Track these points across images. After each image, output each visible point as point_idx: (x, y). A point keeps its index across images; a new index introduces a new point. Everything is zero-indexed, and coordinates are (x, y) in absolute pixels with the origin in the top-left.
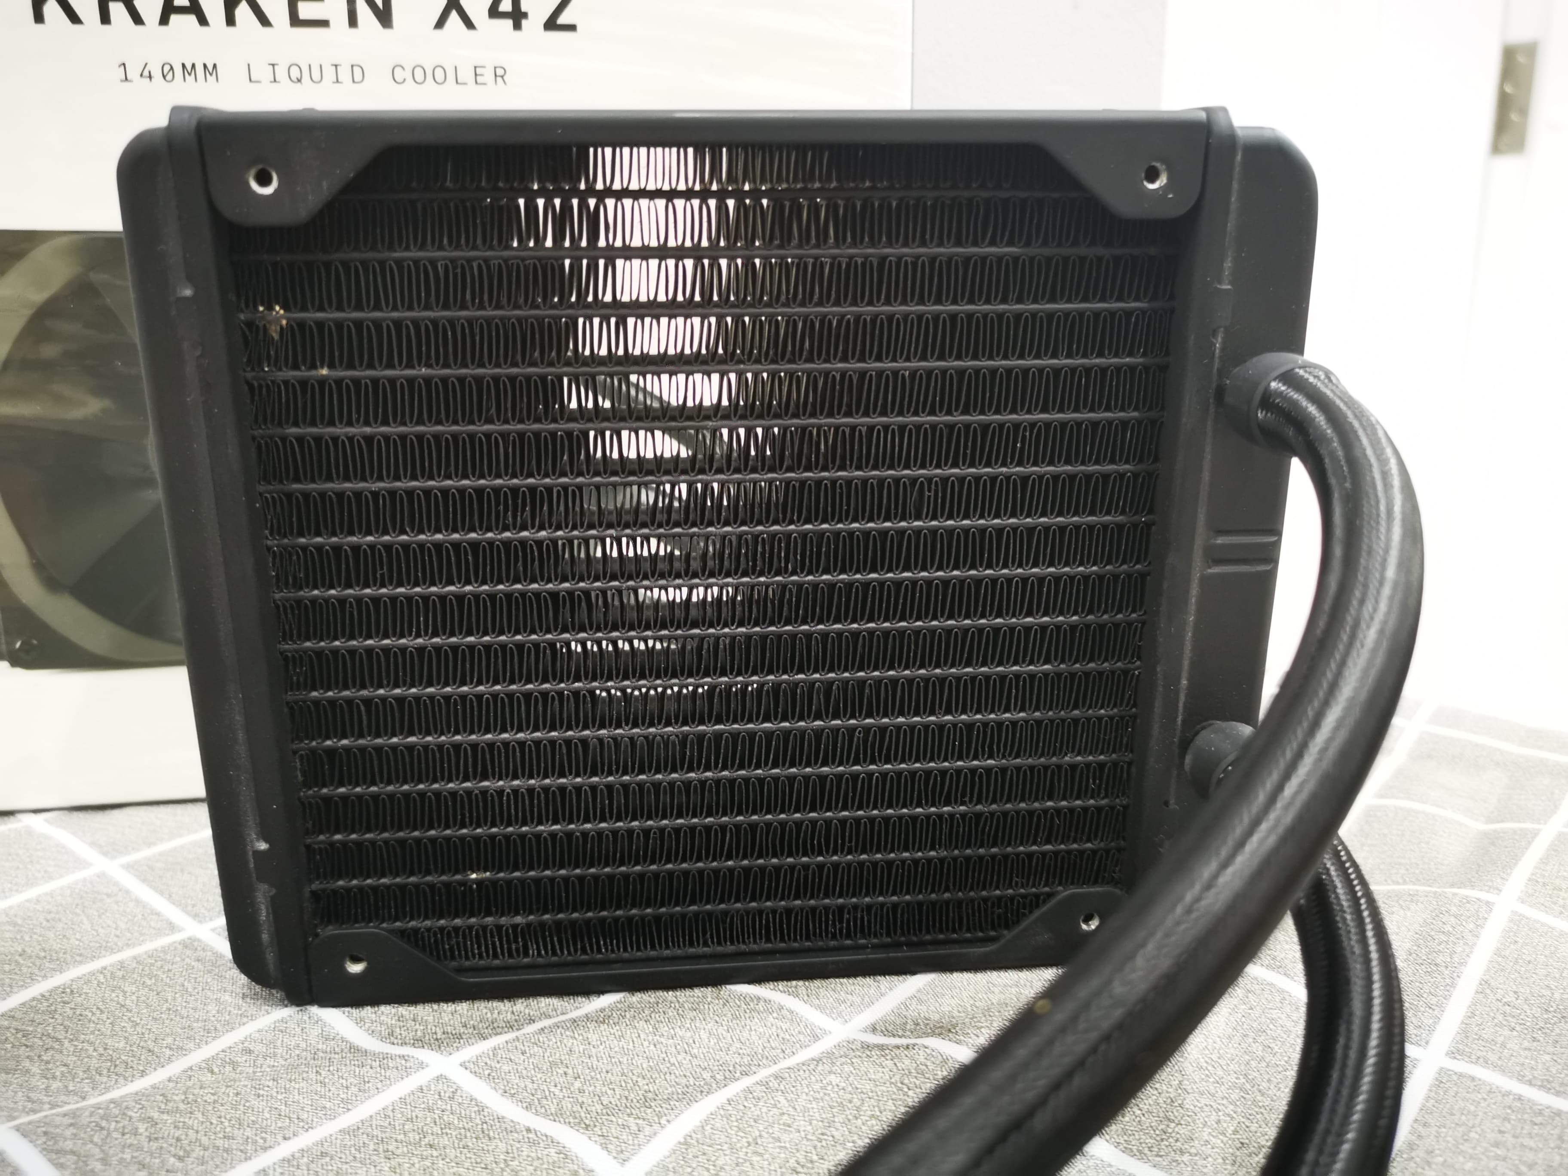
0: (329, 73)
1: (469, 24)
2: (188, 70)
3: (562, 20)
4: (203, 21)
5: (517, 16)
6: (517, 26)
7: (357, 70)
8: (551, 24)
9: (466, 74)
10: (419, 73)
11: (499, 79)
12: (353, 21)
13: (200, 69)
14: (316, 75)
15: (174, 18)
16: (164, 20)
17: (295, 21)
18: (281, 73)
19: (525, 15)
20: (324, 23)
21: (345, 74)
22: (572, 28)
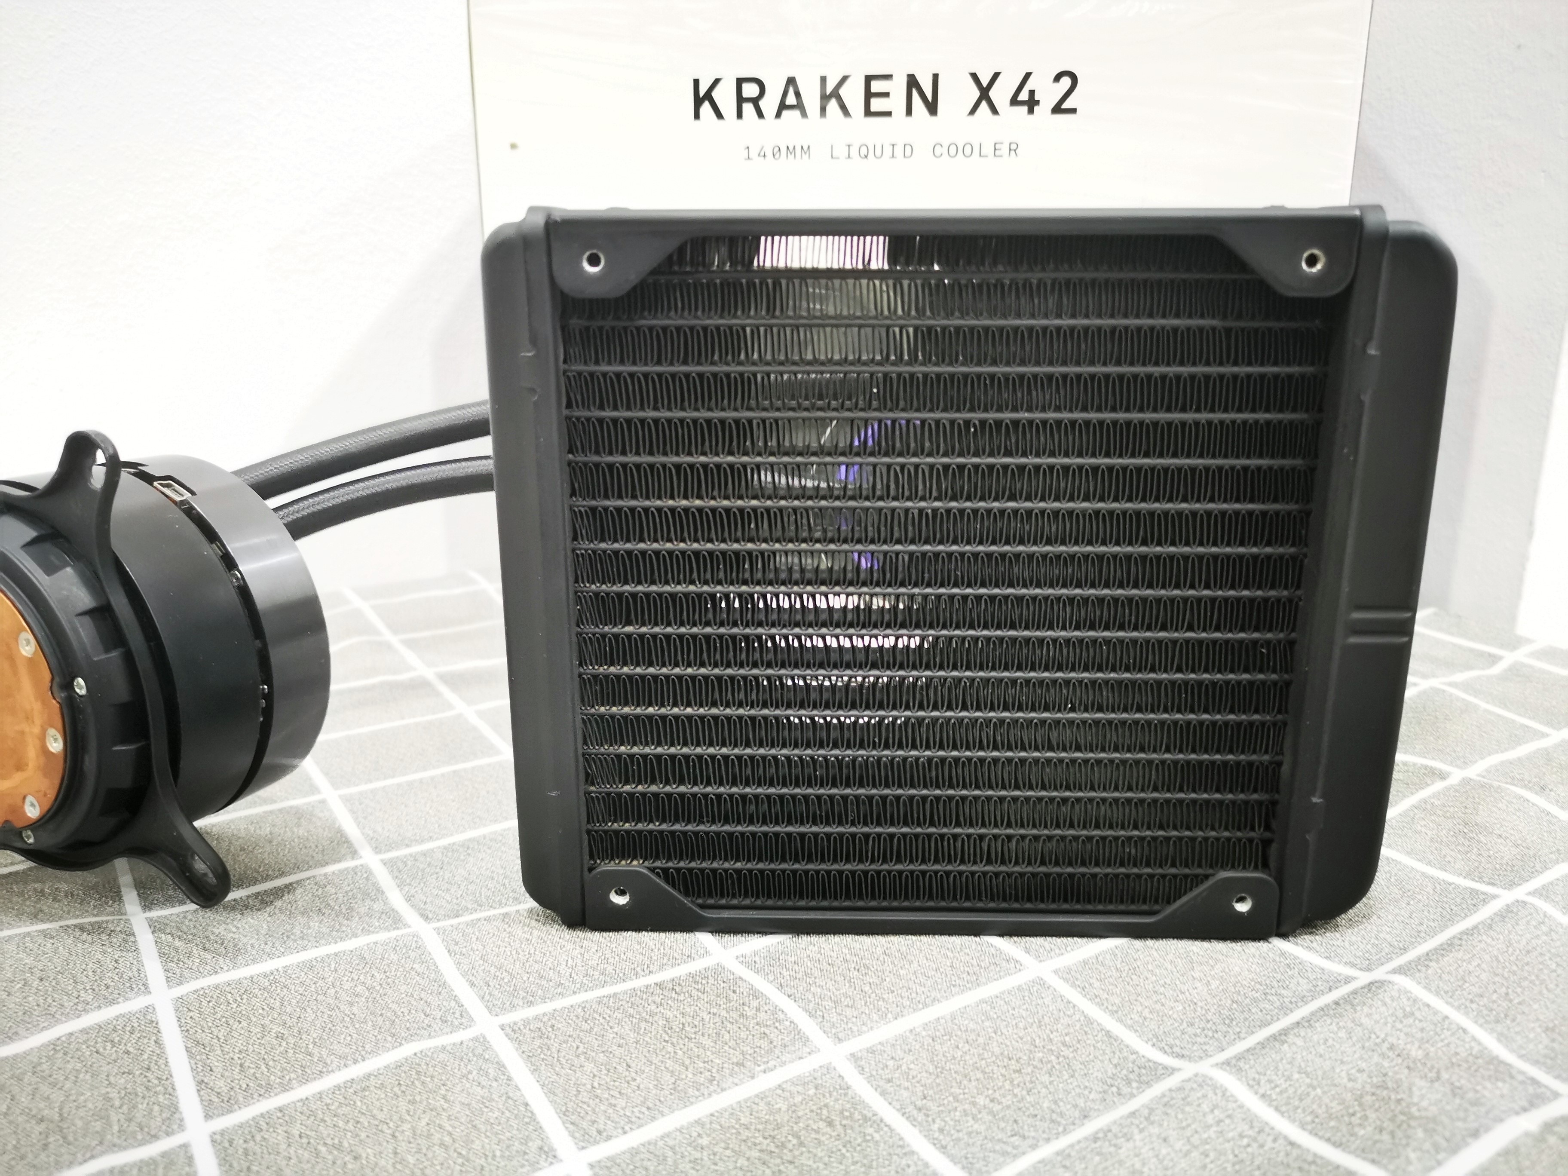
0: (888, 150)
1: (994, 111)
2: (777, 152)
3: (1066, 105)
4: (804, 114)
5: (1032, 104)
6: (1031, 111)
7: (908, 148)
8: (1057, 109)
9: (988, 149)
10: (953, 150)
11: (1013, 152)
12: (909, 112)
13: (798, 149)
14: (878, 153)
15: (785, 113)
16: (778, 115)
17: (868, 113)
18: (854, 151)
19: (1037, 103)
20: (888, 114)
21: (899, 151)
22: (1073, 111)
